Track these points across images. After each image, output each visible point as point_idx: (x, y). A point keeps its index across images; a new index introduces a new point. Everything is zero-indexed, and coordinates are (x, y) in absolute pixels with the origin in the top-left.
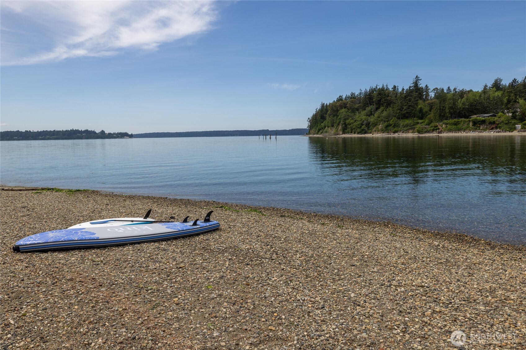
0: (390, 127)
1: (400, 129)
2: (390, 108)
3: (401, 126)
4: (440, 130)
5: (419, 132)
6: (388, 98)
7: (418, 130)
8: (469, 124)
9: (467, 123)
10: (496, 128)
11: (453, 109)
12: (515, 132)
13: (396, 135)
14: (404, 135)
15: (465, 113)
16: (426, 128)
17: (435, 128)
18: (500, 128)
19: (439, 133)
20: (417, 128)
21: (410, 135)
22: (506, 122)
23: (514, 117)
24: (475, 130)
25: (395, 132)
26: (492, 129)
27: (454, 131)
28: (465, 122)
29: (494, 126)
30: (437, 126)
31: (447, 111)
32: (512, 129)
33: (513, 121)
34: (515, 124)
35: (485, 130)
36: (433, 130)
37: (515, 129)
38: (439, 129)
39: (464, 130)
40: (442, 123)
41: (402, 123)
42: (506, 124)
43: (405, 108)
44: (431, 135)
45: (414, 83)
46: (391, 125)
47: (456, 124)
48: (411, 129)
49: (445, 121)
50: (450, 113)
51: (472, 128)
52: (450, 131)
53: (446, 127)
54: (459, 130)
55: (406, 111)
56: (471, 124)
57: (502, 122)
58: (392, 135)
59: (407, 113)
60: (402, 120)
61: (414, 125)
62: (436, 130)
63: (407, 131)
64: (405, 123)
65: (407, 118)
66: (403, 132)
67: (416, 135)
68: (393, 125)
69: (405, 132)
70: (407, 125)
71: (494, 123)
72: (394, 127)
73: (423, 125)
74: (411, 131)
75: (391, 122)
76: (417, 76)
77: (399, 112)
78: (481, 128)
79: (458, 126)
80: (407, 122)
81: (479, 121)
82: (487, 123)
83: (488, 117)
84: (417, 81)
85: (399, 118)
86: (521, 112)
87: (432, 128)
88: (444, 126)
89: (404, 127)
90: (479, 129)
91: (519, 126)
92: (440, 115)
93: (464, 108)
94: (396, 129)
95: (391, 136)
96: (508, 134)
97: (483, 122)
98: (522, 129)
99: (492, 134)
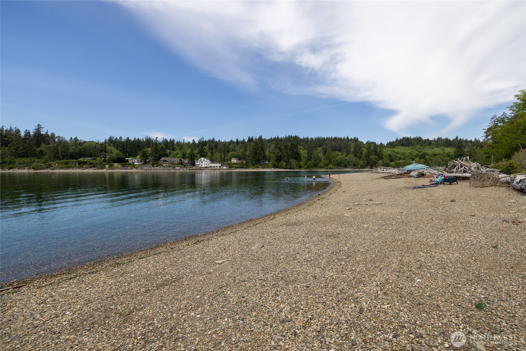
0: (5, 164)
1: (15, 166)
2: (6, 148)
3: (17, 164)
4: (53, 168)
5: (34, 168)
6: (5, 139)
7: (33, 167)
8: (76, 164)
9: (74, 163)
10: (94, 167)
11: (65, 152)
12: (104, 169)
13: (11, 171)
14: (20, 171)
15: (75, 156)
16: (41, 166)
17: (49, 166)
18: (96, 167)
19: (52, 170)
20: (32, 166)
21: (25, 171)
22: (100, 163)
23: (105, 161)
24: (80, 168)
25: (10, 169)
26: (91, 167)
27: (64, 168)
28: (73, 162)
29: (92, 166)
30: (51, 164)
31: (60, 154)
32: (103, 168)
33: (104, 163)
34: (105, 165)
35: (86, 168)
36: (47, 168)
37: (105, 167)
38: (52, 166)
39: (72, 168)
40: (55, 162)
41: (18, 161)
42: (100, 164)
43: (21, 148)
44: (45, 171)
45: (36, 129)
46: (6, 162)
47: (66, 163)
48: (28, 166)
49: (58, 161)
50: (62, 155)
51: (78, 167)
52: (61, 168)
53: (59, 165)
54: (68, 168)
55: (21, 151)
56: (77, 164)
57: (97, 163)
58: (7, 171)
59: (23, 153)
60: (19, 158)
61: (30, 163)
62: (50, 167)
63: (24, 168)
64: (22, 161)
65: (23, 157)
66: (19, 169)
67: (32, 171)
68: (8, 162)
69: (21, 168)
70: (24, 163)
71: (92, 164)
72: (10, 163)
73: (39, 164)
74: (27, 168)
75: (6, 160)
76: (39, 125)
77: (15, 152)
78: (84, 167)
79: (68, 165)
80: (24, 160)
81: (83, 162)
82: (88, 163)
83: (91, 159)
84: (38, 129)
85: (16, 157)
86: (109, 157)
87: (46, 166)
88: (57, 165)
89: (21, 164)
90: (83, 167)
91: (107, 166)
92: (54, 157)
93: (75, 153)
94: (11, 166)
95: (5, 171)
96: (100, 171)
97: (85, 163)
98: (109, 168)
99: (91, 171)
